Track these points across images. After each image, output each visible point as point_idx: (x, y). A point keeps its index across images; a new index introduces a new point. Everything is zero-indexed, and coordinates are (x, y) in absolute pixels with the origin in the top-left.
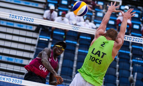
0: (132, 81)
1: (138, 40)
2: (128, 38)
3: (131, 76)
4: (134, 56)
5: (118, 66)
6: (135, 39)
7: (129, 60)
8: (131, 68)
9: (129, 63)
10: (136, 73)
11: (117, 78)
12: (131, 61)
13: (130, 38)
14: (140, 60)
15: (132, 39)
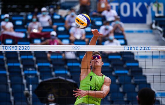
0: (28, 95)
1: (25, 48)
2: (13, 48)
3: (26, 89)
4: (26, 67)
5: (9, 81)
6: (21, 47)
7: (20, 73)
8: (24, 81)
9: (21, 76)
10: (31, 86)
11: (11, 95)
12: (23, 73)
13: (16, 47)
14: (32, 70)
15: (18, 48)
